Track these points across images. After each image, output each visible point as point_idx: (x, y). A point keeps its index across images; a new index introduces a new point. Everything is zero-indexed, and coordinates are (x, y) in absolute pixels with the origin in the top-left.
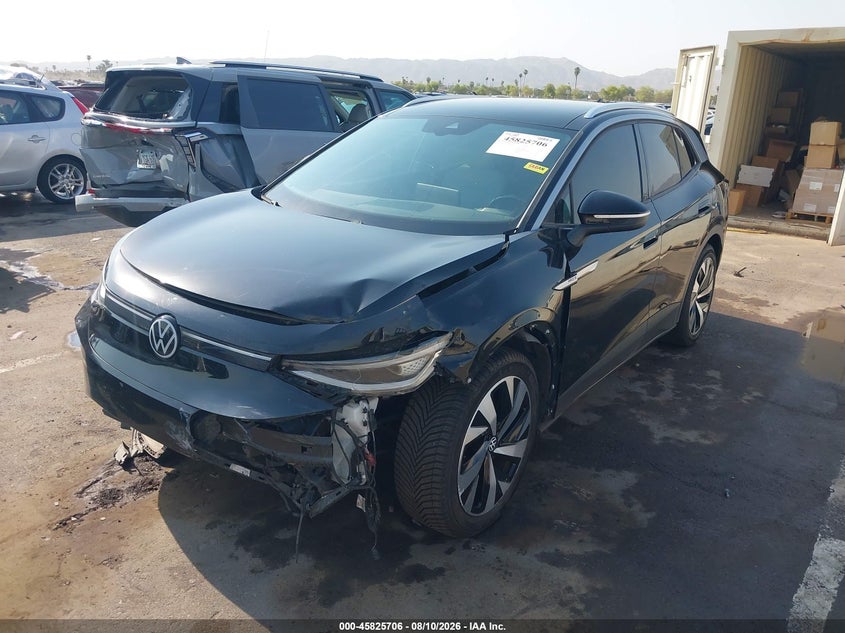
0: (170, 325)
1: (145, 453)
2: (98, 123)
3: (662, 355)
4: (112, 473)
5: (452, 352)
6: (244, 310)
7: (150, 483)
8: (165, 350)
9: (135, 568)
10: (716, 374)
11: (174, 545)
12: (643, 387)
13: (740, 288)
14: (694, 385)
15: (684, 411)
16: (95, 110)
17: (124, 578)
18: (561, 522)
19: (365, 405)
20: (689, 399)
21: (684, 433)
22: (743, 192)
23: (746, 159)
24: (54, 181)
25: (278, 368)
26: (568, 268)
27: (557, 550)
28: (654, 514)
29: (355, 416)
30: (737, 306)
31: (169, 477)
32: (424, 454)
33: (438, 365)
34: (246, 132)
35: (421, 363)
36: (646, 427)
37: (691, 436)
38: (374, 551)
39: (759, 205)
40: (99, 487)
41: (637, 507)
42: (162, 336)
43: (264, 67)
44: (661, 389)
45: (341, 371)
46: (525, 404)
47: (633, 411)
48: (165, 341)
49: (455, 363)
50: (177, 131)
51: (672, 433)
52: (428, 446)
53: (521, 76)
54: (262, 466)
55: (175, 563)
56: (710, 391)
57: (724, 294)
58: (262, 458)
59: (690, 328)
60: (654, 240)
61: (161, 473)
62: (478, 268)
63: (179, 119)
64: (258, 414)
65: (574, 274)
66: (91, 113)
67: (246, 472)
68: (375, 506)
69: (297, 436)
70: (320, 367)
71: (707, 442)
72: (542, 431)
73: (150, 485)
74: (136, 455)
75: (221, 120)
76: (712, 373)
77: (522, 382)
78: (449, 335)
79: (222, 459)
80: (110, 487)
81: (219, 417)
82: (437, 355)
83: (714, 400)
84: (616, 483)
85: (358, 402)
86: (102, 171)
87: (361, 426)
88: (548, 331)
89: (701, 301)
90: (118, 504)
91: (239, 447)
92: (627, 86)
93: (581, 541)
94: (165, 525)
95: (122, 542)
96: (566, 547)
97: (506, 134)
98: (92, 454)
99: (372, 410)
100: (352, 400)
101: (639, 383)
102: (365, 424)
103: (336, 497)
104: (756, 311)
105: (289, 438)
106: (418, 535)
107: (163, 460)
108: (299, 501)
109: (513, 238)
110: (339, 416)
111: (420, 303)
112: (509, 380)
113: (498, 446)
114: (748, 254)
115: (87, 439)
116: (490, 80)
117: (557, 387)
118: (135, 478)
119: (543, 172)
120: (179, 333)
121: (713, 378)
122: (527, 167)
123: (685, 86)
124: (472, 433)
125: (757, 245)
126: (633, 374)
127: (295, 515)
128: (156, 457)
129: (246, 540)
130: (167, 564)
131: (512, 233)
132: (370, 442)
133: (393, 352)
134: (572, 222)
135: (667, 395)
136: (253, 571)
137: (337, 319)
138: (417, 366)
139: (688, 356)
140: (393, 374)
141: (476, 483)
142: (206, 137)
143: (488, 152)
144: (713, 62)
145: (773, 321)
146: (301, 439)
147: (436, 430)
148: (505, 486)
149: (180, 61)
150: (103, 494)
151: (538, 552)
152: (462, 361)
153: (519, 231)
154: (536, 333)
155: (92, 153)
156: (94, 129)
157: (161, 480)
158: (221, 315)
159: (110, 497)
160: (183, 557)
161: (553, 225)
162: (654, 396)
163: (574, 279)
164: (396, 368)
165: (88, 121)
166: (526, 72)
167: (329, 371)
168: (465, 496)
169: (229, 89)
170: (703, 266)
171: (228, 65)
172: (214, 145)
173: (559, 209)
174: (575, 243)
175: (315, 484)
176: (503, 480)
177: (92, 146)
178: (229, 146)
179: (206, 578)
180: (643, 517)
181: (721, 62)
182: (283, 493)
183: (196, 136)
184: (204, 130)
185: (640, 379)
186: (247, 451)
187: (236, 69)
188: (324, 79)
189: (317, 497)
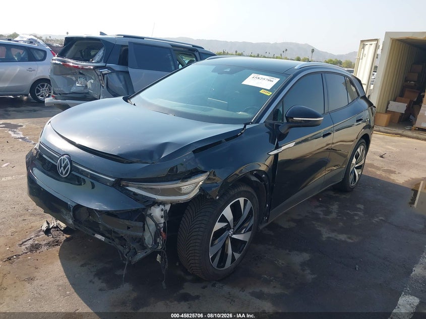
0: (67, 160)
1: (57, 227)
2: (59, 62)
3: (334, 195)
4: (38, 236)
5: (209, 182)
6: (104, 155)
7: (57, 242)
8: (64, 173)
9: (40, 284)
10: (362, 207)
11: (63, 274)
12: (321, 211)
13: (382, 163)
14: (348, 211)
15: (341, 224)
16: (58, 56)
17: (34, 288)
18: (266, 276)
19: (163, 207)
20: (345, 218)
21: (338, 235)
22: (390, 115)
23: (393, 98)
24: (38, 91)
25: (119, 185)
26: (277, 144)
27: (261, 291)
28: (316, 276)
29: (157, 212)
30: (378, 173)
31: (67, 240)
32: (192, 235)
33: (201, 189)
34: (130, 70)
35: (192, 187)
36: (320, 231)
37: (343, 237)
38: (163, 283)
39: (398, 122)
40: (31, 242)
41: (308, 271)
42: (63, 165)
43: (143, 38)
44: (331, 212)
45: (151, 188)
46: (251, 212)
47: (314, 223)
48: (64, 168)
49: (210, 188)
50: (96, 68)
51: (333, 235)
52: (194, 230)
53: (283, 52)
54: (110, 236)
55: (61, 283)
56: (356, 215)
57: (372, 166)
58: (110, 231)
59: (350, 182)
60: (329, 134)
61: (63, 237)
62: (227, 140)
63: (98, 62)
64: (105, 208)
65: (281, 147)
66: (56, 58)
67: (103, 239)
68: (165, 261)
69: (125, 221)
70: (141, 186)
71: (350, 241)
72: (260, 228)
73: (57, 243)
74: (52, 228)
75: (119, 64)
76: (359, 206)
77: (249, 201)
78: (208, 173)
79: (92, 231)
80: (36, 242)
81: (88, 208)
82: (201, 183)
83: (357, 220)
84: (298, 258)
85: (159, 205)
86: (59, 86)
87: (160, 218)
88: (264, 176)
89: (357, 168)
90: (38, 251)
91: (97, 224)
92: (338, 59)
93: (275, 287)
94: (60, 263)
95: (37, 270)
96: (266, 290)
97: (253, 75)
98: (30, 225)
99: (166, 210)
100: (156, 204)
101: (321, 209)
102: (162, 217)
103: (145, 254)
104: (389, 176)
105: (121, 221)
106: (189, 278)
107: (66, 231)
108: (126, 255)
109: (248, 127)
110: (149, 212)
111: (193, 155)
112: (242, 200)
113: (234, 234)
114: (389, 147)
115: (30, 218)
116: (268, 53)
117: (270, 206)
118: (50, 239)
119: (269, 95)
120: (71, 164)
121: (360, 209)
122: (261, 92)
123: (362, 59)
124: (218, 226)
125: (395, 142)
126: (318, 204)
127: (124, 262)
128: (62, 229)
129: (99, 274)
130: (57, 283)
131: (248, 124)
132: (164, 227)
133: (177, 180)
134: (283, 121)
135: (334, 215)
136: (100, 290)
137: (150, 161)
138: (190, 188)
139: (348, 196)
140: (177, 192)
141: (220, 252)
142: (110, 72)
143: (242, 83)
144: (377, 47)
145: (397, 181)
146: (127, 222)
147: (198, 222)
148: (237, 256)
149: (102, 34)
150: (32, 246)
151: (251, 291)
152: (214, 187)
153: (252, 123)
154: (256, 176)
155: (54, 77)
156: (57, 66)
157: (62, 241)
158: (93, 156)
159: (35, 248)
160: (66, 280)
161: (272, 122)
162: (326, 215)
163: (280, 150)
164: (179, 189)
165: (54, 61)
166: (286, 50)
167: (145, 188)
168: (213, 258)
169: (124, 48)
170: (359, 150)
171: (125, 36)
172: (114, 75)
173: (276, 113)
174: (283, 132)
175: (134, 246)
176: (236, 252)
177: (55, 74)
178: (122, 77)
179: (75, 291)
180: (310, 277)
181: (381, 48)
182: (120, 251)
183: (105, 71)
184: (109, 68)
185: (321, 206)
186: (101, 227)
187: (128, 39)
188: (173, 46)
189: (136, 253)
